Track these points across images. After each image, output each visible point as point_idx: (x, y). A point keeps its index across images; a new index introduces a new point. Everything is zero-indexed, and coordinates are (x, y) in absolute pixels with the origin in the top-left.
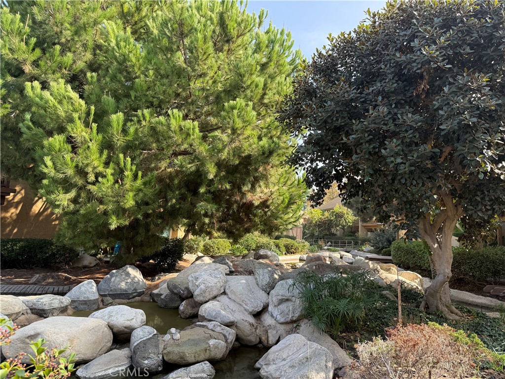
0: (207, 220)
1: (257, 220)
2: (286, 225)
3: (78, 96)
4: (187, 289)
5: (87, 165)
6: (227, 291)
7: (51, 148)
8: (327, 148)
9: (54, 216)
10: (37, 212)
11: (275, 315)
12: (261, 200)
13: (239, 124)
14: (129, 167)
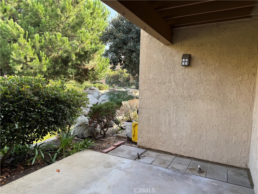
0: (71, 76)
1: (90, 75)
2: (101, 77)
3: (20, 27)
12: (91, 68)
13: (84, 39)
14: (44, 56)
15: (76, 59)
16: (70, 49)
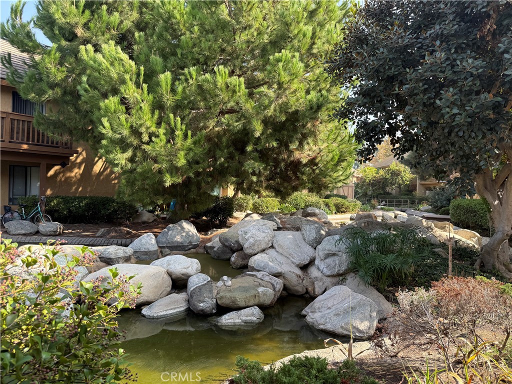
0: (255, 179)
1: (305, 178)
2: (336, 183)
3: (127, 57)
4: (237, 242)
5: (141, 125)
6: (275, 245)
7: (107, 110)
9: (113, 175)
10: (98, 172)
11: (321, 268)
12: (309, 158)
14: (179, 127)
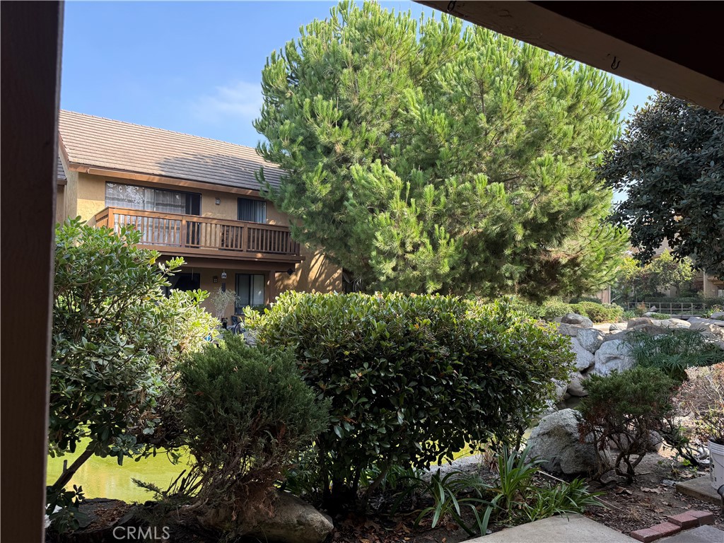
1: (565, 280)
2: (599, 285)
3: (394, 173)
8: (657, 210)
10: (313, 278)
12: (569, 258)
13: (548, 180)
14: (443, 236)
15: (525, 238)
16: (509, 212)
